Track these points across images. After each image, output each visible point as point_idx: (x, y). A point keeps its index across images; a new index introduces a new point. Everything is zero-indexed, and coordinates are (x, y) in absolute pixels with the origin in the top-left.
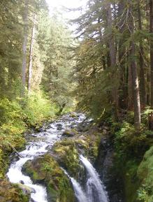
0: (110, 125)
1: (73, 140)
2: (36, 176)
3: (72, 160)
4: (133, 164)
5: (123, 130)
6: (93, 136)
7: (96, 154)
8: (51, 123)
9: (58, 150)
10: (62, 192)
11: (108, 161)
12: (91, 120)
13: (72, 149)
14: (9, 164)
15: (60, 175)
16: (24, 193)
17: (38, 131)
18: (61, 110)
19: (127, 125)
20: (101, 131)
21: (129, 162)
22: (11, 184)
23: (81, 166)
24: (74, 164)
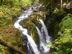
0: (50, 8)
1: (37, 13)
2: (24, 26)
3: (37, 21)
4: (57, 23)
5: (55, 11)
6: (44, 12)
7: (45, 19)
8: (30, 7)
9: (32, 17)
10: (33, 31)
11: (49, 21)
12: (44, 6)
13: (37, 16)
14: (15, 22)
15: (32, 26)
16: (20, 31)
17: (25, 10)
18: (33, 3)
19: (57, 9)
20: (47, 11)
21: (56, 22)
22: (15, 28)
23: (40, 23)
24: (37, 22)
